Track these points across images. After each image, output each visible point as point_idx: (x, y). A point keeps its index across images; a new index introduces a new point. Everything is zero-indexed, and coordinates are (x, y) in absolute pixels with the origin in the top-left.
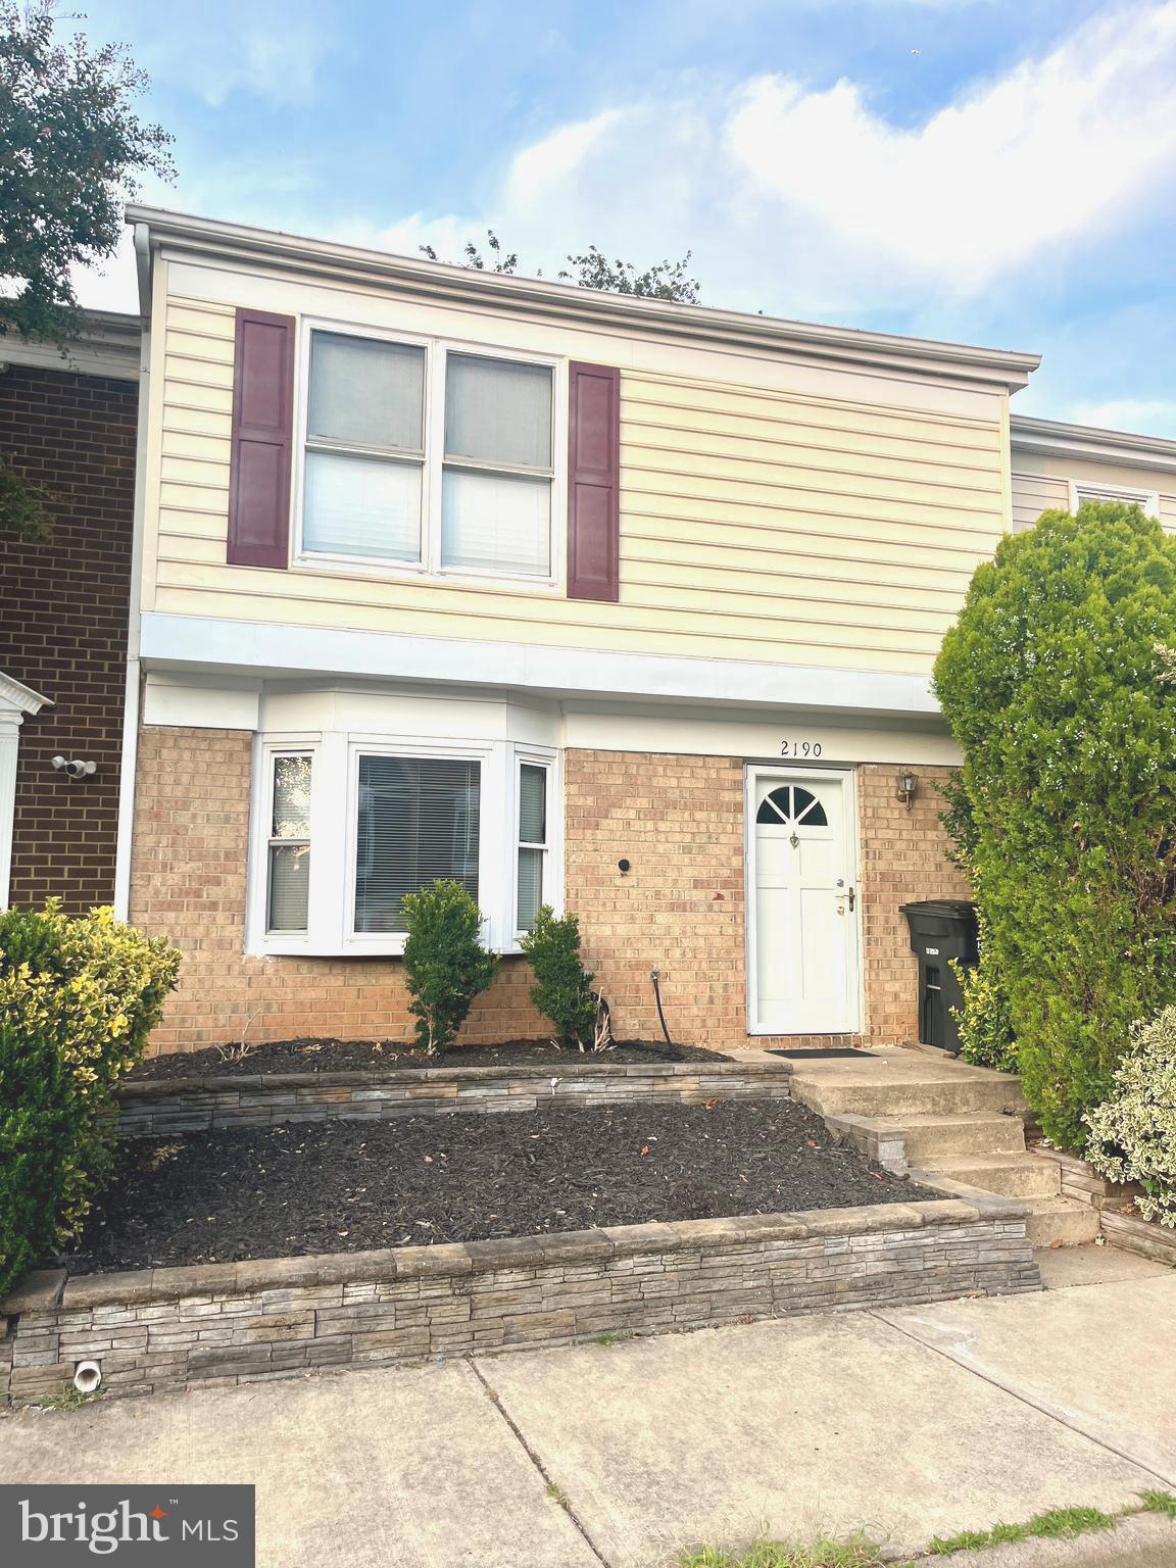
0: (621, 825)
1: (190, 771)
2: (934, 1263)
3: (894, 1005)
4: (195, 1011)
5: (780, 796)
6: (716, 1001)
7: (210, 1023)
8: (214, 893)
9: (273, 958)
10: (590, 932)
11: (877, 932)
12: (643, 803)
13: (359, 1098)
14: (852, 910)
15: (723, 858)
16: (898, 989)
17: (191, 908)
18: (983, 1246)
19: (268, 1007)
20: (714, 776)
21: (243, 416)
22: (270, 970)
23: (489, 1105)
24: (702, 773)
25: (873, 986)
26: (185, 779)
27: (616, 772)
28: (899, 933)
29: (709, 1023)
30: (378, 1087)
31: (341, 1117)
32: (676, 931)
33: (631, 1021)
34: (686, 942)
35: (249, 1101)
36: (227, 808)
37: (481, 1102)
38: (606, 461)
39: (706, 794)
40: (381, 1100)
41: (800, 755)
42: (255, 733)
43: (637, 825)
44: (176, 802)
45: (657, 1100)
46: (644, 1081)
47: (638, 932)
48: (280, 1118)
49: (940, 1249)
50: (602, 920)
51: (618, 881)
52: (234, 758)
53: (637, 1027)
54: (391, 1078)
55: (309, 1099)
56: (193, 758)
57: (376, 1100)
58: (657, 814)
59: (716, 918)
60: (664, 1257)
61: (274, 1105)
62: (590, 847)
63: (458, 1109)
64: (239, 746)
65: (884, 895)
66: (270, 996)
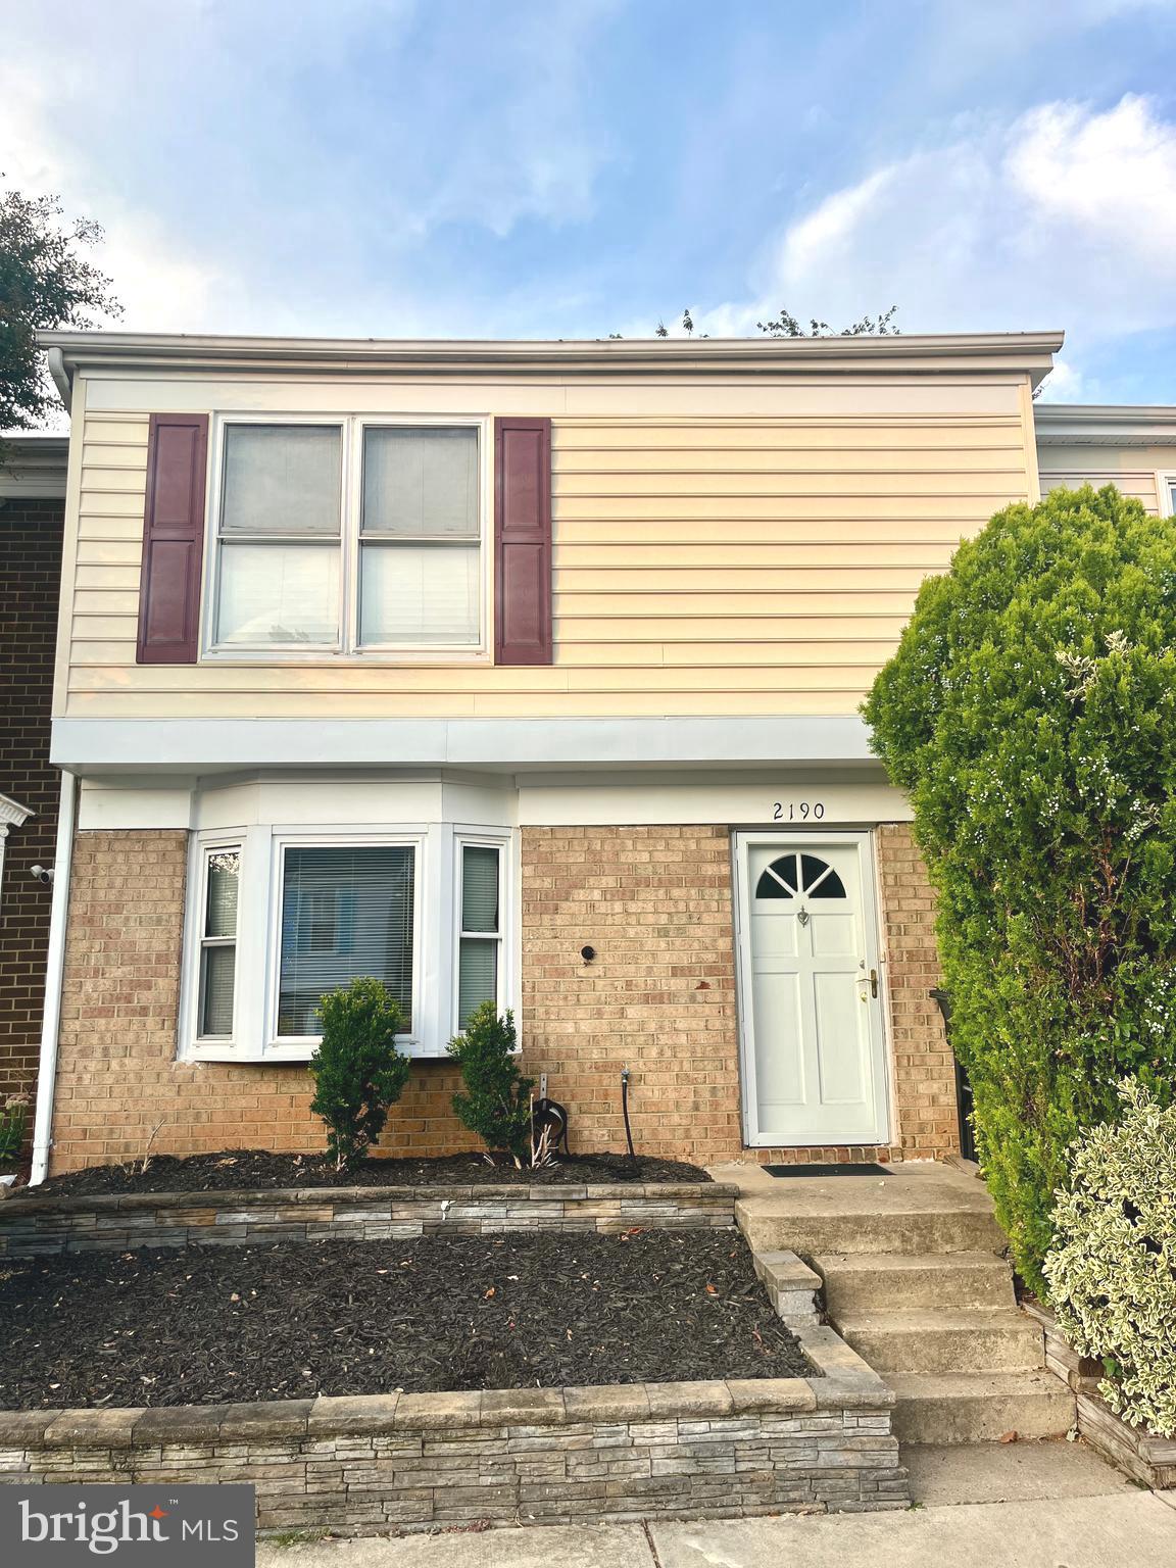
0: (584, 909)
1: (123, 873)
2: (751, 1465)
3: (931, 1110)
4: (123, 1121)
5: (785, 867)
6: (702, 1107)
7: (139, 1134)
8: (144, 997)
9: (204, 1065)
10: (549, 1029)
11: (906, 1022)
12: (609, 881)
13: (224, 1221)
14: (875, 996)
15: (707, 940)
16: (937, 1091)
17: (122, 1014)
18: (823, 1445)
19: (197, 1117)
20: (693, 847)
21: (156, 516)
22: (199, 1078)
23: (368, 1230)
24: (680, 845)
25: (903, 1086)
26: (118, 882)
27: (577, 848)
28: (936, 1022)
29: (694, 1133)
30: (244, 1209)
31: (202, 1242)
32: (652, 1027)
33: (596, 1134)
34: (664, 1039)
35: (107, 1224)
36: (159, 910)
37: (359, 1227)
38: (536, 518)
39: (685, 869)
40: (248, 1223)
41: (798, 818)
42: (189, 831)
43: (603, 908)
44: (110, 906)
45: (567, 1229)
46: (552, 1205)
47: (606, 1028)
48: (136, 1243)
49: (760, 1445)
50: (563, 1016)
51: (582, 971)
52: (167, 857)
53: (606, 1138)
54: (257, 1199)
55: (169, 1222)
56: (127, 860)
57: (242, 1224)
58: (626, 893)
59: (700, 1009)
60: (375, 1440)
61: (132, 1228)
62: (548, 934)
63: (332, 1235)
64: (171, 846)
65: (913, 978)
66: (199, 1105)
